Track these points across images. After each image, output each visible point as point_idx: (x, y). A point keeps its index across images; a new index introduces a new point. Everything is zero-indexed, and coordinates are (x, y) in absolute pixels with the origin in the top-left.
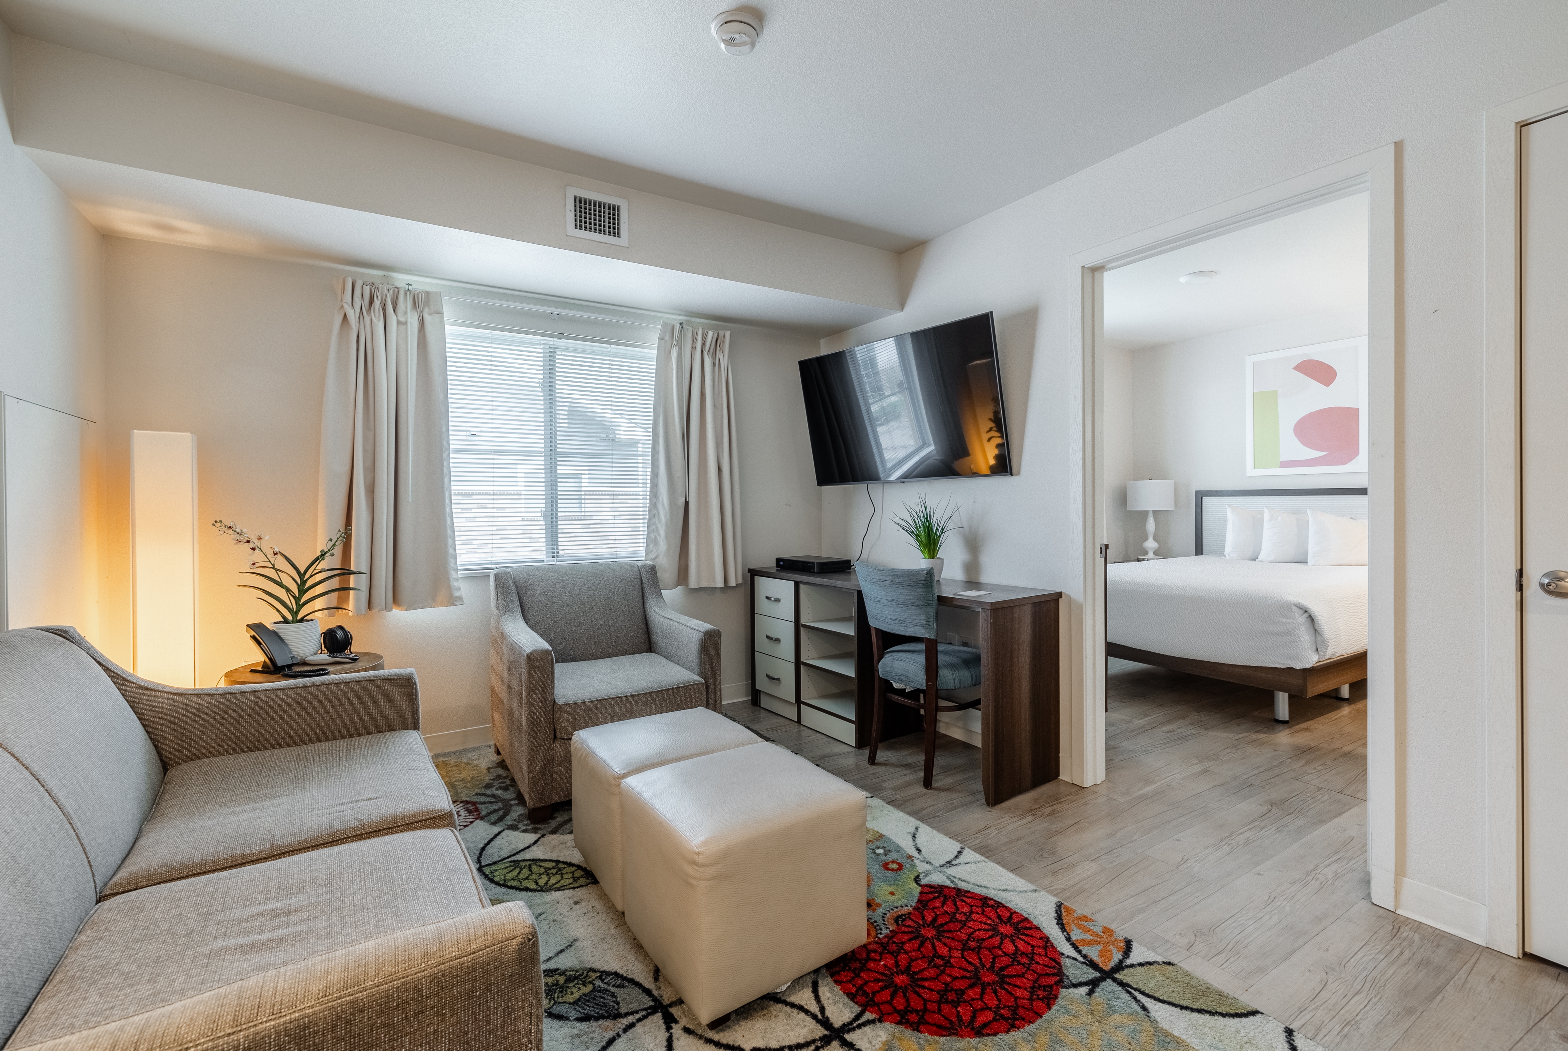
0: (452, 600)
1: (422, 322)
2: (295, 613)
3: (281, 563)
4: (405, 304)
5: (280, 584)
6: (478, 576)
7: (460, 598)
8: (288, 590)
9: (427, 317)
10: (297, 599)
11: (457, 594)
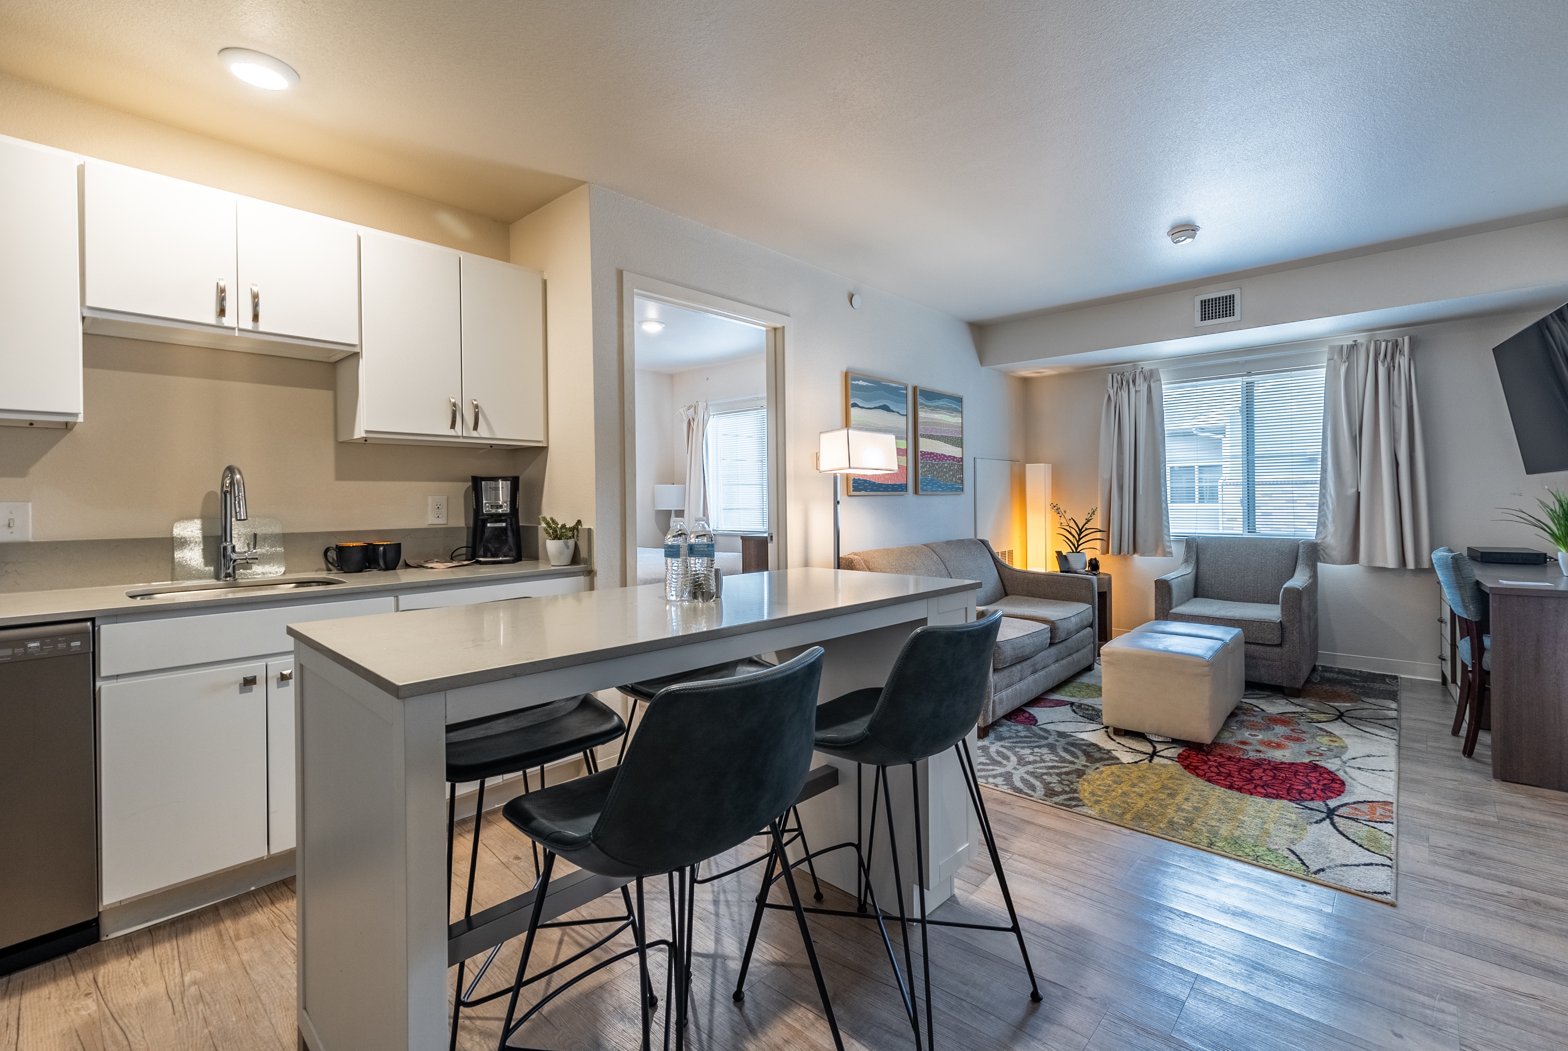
0: (1167, 554)
1: (1149, 388)
2: (1076, 549)
3: (1072, 524)
4: (1140, 380)
5: (1070, 533)
6: (1179, 539)
7: (1171, 553)
8: (1074, 536)
9: (1152, 384)
10: (1078, 542)
11: (1169, 550)
